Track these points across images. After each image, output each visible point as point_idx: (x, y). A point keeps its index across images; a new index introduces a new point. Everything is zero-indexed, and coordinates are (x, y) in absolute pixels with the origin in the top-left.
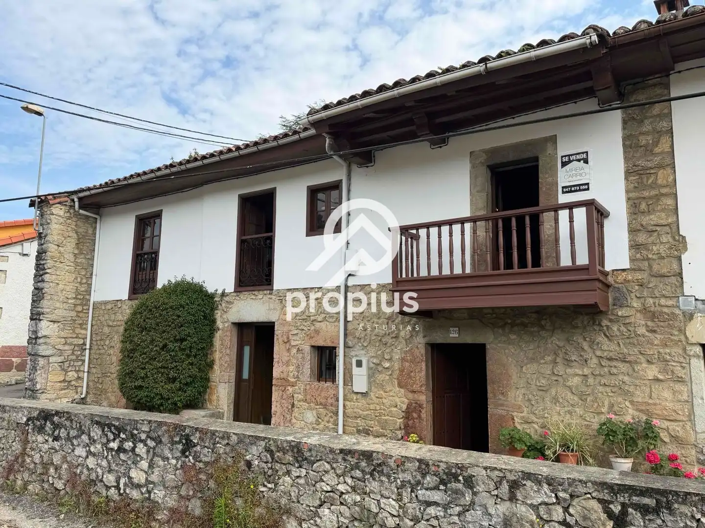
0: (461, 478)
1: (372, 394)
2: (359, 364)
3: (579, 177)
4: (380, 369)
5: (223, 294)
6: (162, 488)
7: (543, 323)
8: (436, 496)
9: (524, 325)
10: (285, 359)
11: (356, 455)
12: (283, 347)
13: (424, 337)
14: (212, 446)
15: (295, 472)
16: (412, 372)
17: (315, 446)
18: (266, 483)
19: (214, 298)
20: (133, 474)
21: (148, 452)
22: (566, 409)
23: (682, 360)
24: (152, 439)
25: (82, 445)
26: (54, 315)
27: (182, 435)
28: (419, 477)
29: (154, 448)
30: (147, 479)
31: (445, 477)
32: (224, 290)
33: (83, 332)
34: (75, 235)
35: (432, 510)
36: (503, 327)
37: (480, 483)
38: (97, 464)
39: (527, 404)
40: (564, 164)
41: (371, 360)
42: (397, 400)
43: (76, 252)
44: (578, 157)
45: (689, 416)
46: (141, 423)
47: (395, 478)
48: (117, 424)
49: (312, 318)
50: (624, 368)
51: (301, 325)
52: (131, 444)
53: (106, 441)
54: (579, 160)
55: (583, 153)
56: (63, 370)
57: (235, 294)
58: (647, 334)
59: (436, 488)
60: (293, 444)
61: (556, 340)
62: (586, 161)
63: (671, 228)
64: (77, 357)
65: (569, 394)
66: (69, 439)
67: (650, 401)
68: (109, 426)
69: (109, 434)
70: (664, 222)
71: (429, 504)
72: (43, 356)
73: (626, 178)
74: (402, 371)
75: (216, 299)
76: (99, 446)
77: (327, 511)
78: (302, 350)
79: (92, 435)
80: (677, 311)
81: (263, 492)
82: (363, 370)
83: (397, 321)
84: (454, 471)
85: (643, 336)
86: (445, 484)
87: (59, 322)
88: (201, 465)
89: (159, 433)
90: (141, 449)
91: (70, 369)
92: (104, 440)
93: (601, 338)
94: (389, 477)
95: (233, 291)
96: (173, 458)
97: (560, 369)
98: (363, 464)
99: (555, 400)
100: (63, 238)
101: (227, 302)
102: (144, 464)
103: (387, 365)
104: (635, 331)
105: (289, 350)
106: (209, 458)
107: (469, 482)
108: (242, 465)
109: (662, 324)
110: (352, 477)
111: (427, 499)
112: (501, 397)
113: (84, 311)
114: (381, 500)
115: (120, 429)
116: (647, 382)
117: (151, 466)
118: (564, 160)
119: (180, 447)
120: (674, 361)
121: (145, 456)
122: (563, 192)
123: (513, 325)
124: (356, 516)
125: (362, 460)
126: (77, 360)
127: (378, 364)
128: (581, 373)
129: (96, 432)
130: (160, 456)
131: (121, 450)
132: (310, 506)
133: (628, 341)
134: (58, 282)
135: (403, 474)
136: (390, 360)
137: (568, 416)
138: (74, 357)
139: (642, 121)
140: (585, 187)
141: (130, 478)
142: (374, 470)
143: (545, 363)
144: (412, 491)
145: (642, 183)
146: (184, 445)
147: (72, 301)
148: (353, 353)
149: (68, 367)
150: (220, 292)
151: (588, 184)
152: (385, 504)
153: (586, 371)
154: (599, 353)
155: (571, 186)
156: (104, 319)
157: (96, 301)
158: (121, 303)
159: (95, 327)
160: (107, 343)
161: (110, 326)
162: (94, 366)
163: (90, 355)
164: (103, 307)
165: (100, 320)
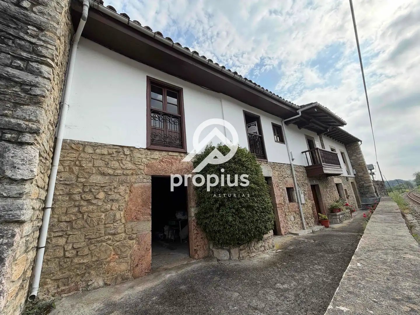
10: (279, 194)
12: (277, 188)
13: (310, 183)
39: (326, 199)
45: (338, 197)
49: (284, 176)
50: (332, 188)
51: (281, 179)
61: (325, 183)
74: (308, 194)
78: (284, 190)
105: (279, 190)
109: (332, 179)
112: (323, 198)
116: (334, 191)
120: (335, 187)
127: (304, 193)
133: (330, 183)
136: (306, 191)
154: (329, 186)
156: (90, 165)
157: (71, 140)
158: (131, 151)
159: (65, 175)
160: (101, 195)
161: (109, 174)
162: (60, 234)
163: (52, 217)
164: (90, 151)
165: (81, 166)
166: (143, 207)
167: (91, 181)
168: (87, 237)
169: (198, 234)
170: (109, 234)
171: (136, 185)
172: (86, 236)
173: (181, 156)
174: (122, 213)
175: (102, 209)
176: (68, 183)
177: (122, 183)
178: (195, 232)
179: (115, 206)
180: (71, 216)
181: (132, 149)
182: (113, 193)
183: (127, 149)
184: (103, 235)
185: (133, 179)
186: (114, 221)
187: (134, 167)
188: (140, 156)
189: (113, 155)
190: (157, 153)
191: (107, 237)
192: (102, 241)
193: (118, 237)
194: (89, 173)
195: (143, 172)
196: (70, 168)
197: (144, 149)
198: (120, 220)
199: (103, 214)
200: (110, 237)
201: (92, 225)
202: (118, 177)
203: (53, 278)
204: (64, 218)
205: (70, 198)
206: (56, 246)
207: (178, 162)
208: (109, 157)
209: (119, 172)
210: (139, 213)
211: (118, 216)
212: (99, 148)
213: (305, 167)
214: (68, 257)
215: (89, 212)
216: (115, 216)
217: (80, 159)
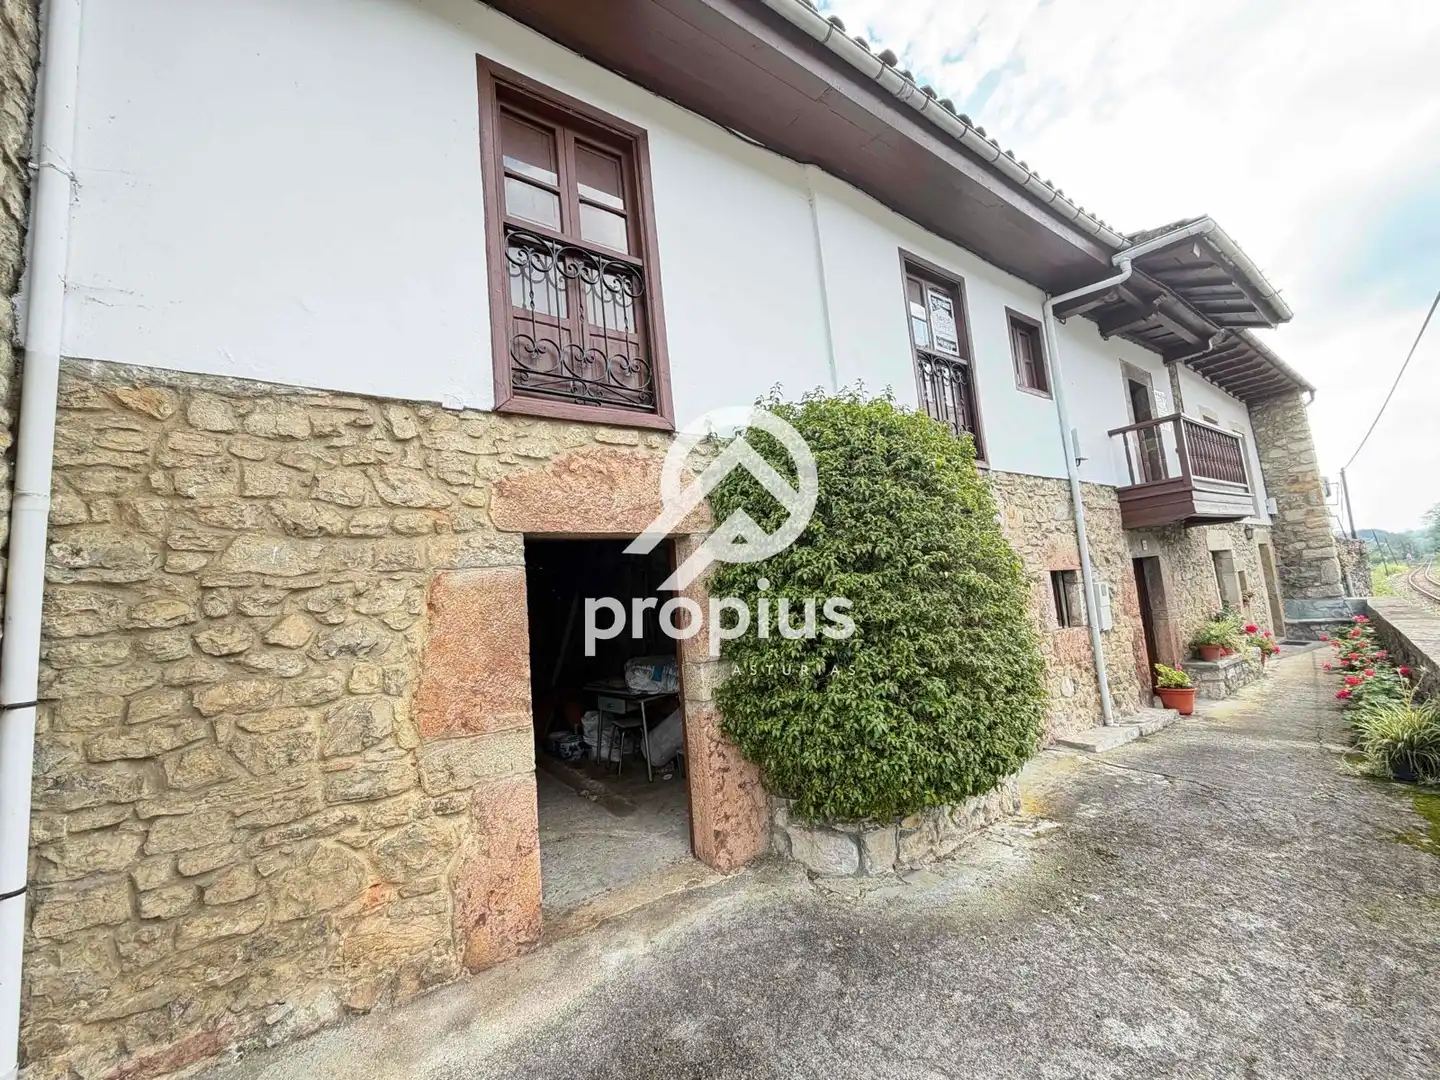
2: (1104, 590)
13: (1131, 551)
42: (1126, 630)
49: (1044, 526)
74: (1125, 593)
78: (1043, 579)
82: (1107, 599)
112: (1171, 606)
123: (1164, 538)
156: (227, 488)
157: (110, 365)
158: (425, 420)
159: (98, 541)
160: (295, 630)
161: (325, 533)
162: (106, 818)
163: (49, 745)
164: (217, 416)
165: (177, 494)
166: (493, 672)
167: (235, 568)
168: (243, 822)
169: (726, 770)
170: (348, 800)
171: (456, 579)
172: (235, 817)
173: (650, 447)
174: (401, 705)
175: (306, 695)
176: (119, 577)
177: (391, 571)
178: (717, 762)
179: (366, 675)
180: (154, 732)
181: (426, 411)
182: (352, 617)
183: (405, 411)
184: (321, 805)
185: (439, 551)
186: (367, 741)
187: (440, 496)
188: (467, 445)
189: (336, 442)
190: (542, 429)
191: (337, 814)
192: (316, 833)
193: (388, 810)
194: (222, 526)
195: (484, 520)
196: (120, 506)
197: (486, 413)
198: (394, 734)
199: (313, 715)
200: (353, 811)
201: (259, 769)
202: (369, 544)
203: (93, 1016)
204: (113, 746)
205: (136, 648)
206: (93, 874)
207: (636, 471)
208: (317, 449)
209: (373, 519)
210: (479, 699)
211: (381, 720)
212: (264, 408)
213: (1120, 492)
214: (158, 919)
215: (241, 709)
216: (367, 719)
217: (168, 460)
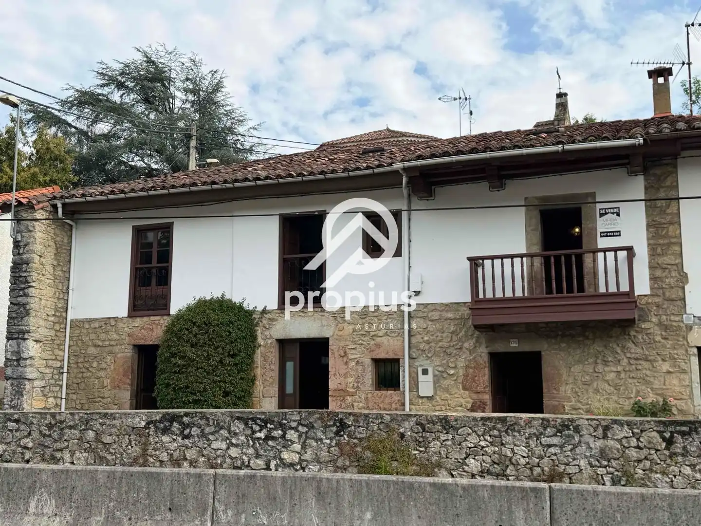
0: (571, 427)
1: (438, 398)
2: (425, 372)
3: (612, 226)
4: (445, 376)
5: (264, 311)
6: (316, 463)
7: (587, 334)
8: (555, 440)
9: (573, 336)
10: (343, 372)
11: (494, 420)
12: (339, 360)
13: (487, 347)
14: (366, 426)
15: (443, 437)
16: (476, 376)
17: (460, 417)
18: (418, 448)
19: (252, 315)
20: (285, 455)
21: (300, 436)
22: (605, 397)
23: (685, 358)
24: (302, 425)
25: (220, 439)
26: (37, 334)
27: (335, 420)
28: (542, 430)
29: (306, 433)
30: (300, 458)
31: (560, 428)
32: (265, 307)
33: (61, 353)
34: (54, 244)
35: (552, 450)
36: (556, 337)
37: (584, 429)
38: (242, 453)
39: (574, 395)
40: (601, 215)
41: (437, 368)
42: (462, 401)
43: (55, 263)
44: (612, 211)
45: (690, 396)
46: (290, 414)
47: (524, 432)
48: (263, 417)
50: (646, 365)
51: (359, 340)
52: (280, 432)
53: (251, 432)
54: (613, 213)
55: (616, 208)
56: (45, 395)
57: (279, 312)
58: (662, 341)
59: (555, 435)
60: (441, 417)
61: (597, 347)
62: (618, 215)
63: (677, 267)
64: (56, 382)
65: (607, 385)
66: (203, 435)
67: (664, 387)
68: (254, 420)
69: (254, 426)
70: (673, 262)
71: (550, 446)
72: (29, 380)
73: (647, 230)
74: (466, 376)
75: (254, 316)
76: (243, 438)
77: (472, 461)
78: (362, 363)
79: (232, 429)
80: (682, 325)
81: (415, 454)
82: (430, 377)
83: (461, 334)
84: (566, 423)
85: (660, 342)
86: (561, 432)
87: (41, 342)
88: (356, 441)
89: (311, 420)
90: (292, 435)
91: (50, 395)
92: (249, 432)
93: (630, 345)
94: (519, 432)
95: (277, 308)
96: (326, 438)
97: (600, 368)
98: (499, 426)
99: (597, 391)
100: (44, 248)
101: (269, 319)
102: (297, 447)
103: (452, 372)
104: (654, 339)
105: (346, 363)
106: (365, 435)
107: (577, 430)
108: (396, 437)
109: (672, 333)
110: (490, 436)
111: (548, 443)
112: (555, 392)
113: (61, 330)
114: (515, 448)
115: (266, 421)
116: (662, 374)
117: (304, 447)
118: (602, 212)
119: (334, 429)
120: (680, 359)
121: (297, 441)
122: (601, 236)
123: (563, 336)
124: (496, 461)
125: (498, 423)
126: (56, 385)
127: (443, 372)
128: (615, 370)
129: (238, 426)
130: (313, 438)
131: (268, 438)
132: (457, 459)
133: (649, 346)
134: (40, 297)
135: (530, 430)
136: (455, 367)
137: (606, 402)
138: (53, 382)
139: (659, 189)
140: (616, 234)
141: (281, 459)
142: (508, 428)
143: (588, 364)
144: (537, 439)
145: (658, 233)
146: (338, 427)
147: (52, 319)
148: (417, 364)
149: (48, 392)
150: (260, 308)
151: (619, 232)
152: (518, 450)
153: (619, 368)
154: (628, 355)
155: (607, 232)
156: (88, 338)
157: (76, 319)
158: (116, 321)
159: (74, 348)
160: (95, 364)
161: (99, 346)
162: (74, 392)
163: (67, 379)
164: (87, 326)
165: (82, 340)
166: (124, 376)
167: (88, 353)
168: (87, 396)
171: (119, 355)
173: (164, 320)
174: (109, 381)
175: (96, 376)
176: (76, 354)
177: (110, 353)
179: (102, 374)
180: (78, 379)
181: (116, 319)
182: (103, 363)
183: (113, 320)
184: (97, 397)
185: (116, 349)
186: (104, 387)
187: (118, 337)
188: (123, 325)
189: (102, 328)
190: (138, 319)
191: (99, 399)
192: (96, 401)
193: (105, 401)
194: (87, 345)
195: (125, 342)
196: (76, 342)
197: (126, 317)
198: (107, 386)
199: (97, 380)
200: (101, 399)
201: (89, 388)
202: (106, 348)
204: (75, 381)
205: (77, 366)
206: (71, 399)
207: (159, 327)
208: (99, 330)
209: (107, 343)
210: (121, 382)
211: (105, 384)
212: (93, 323)
215: (88, 377)
216: (103, 382)
217: (81, 334)
